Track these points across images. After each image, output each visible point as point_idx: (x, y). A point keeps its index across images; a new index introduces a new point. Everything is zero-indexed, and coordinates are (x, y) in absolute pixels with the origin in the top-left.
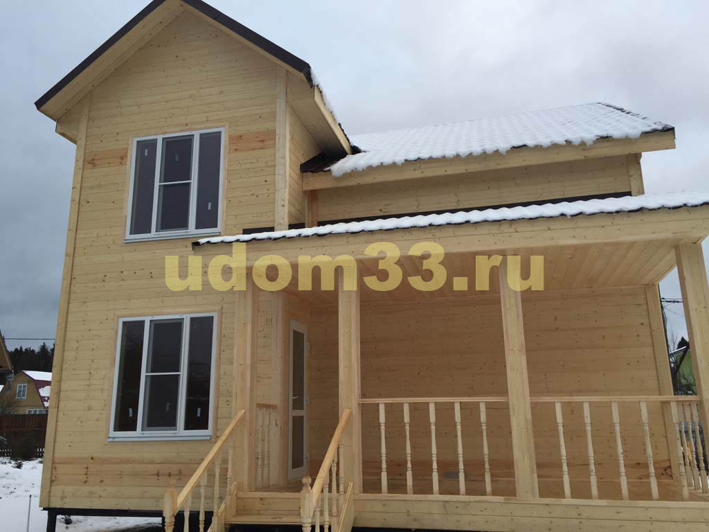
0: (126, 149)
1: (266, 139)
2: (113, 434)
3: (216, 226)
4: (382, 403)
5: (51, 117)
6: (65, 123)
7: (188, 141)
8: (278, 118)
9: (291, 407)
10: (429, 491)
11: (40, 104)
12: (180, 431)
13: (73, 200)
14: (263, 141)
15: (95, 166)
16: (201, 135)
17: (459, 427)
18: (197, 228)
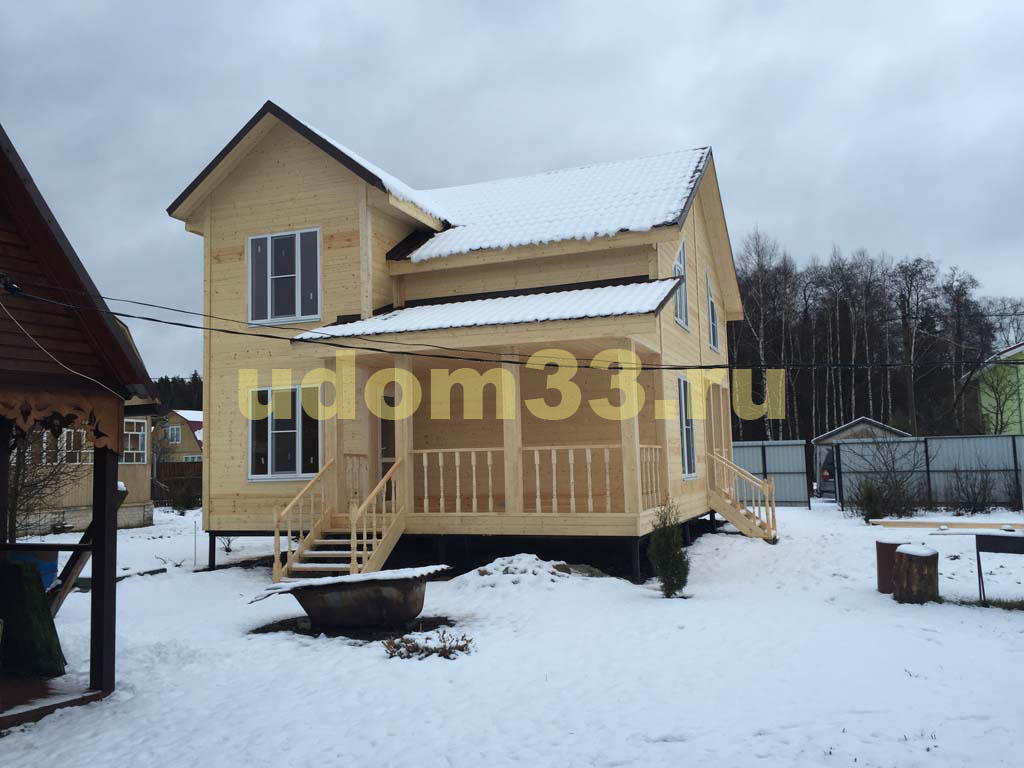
0: (243, 247)
1: (352, 239)
2: (250, 476)
3: (316, 313)
4: (425, 453)
5: (180, 219)
6: (193, 222)
7: (292, 239)
8: (360, 220)
9: (379, 456)
10: (453, 510)
11: (171, 210)
12: (299, 474)
13: (205, 291)
14: (349, 240)
15: (219, 261)
16: (302, 234)
17: (474, 468)
18: (302, 315)
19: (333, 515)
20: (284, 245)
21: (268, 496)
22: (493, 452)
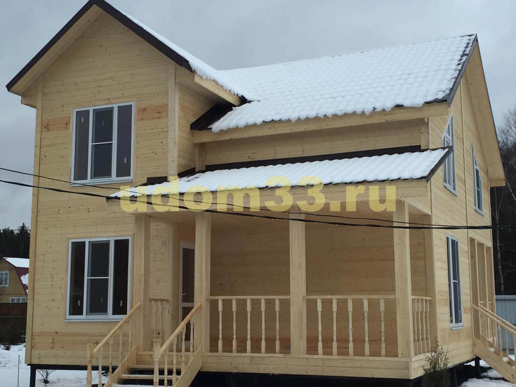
0: (69, 117)
2: (68, 317)
3: (129, 175)
5: (17, 94)
6: (28, 97)
7: (111, 111)
9: (180, 301)
11: (10, 87)
12: (110, 315)
13: (35, 155)
14: (160, 113)
15: (48, 130)
16: (119, 107)
17: (263, 314)
18: (117, 176)
19: (139, 353)
20: (104, 116)
21: (82, 335)
22: (280, 299)
